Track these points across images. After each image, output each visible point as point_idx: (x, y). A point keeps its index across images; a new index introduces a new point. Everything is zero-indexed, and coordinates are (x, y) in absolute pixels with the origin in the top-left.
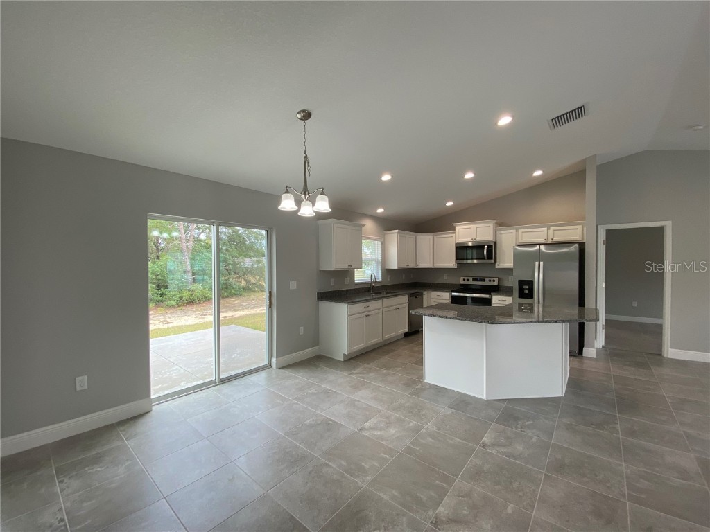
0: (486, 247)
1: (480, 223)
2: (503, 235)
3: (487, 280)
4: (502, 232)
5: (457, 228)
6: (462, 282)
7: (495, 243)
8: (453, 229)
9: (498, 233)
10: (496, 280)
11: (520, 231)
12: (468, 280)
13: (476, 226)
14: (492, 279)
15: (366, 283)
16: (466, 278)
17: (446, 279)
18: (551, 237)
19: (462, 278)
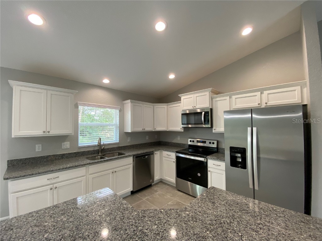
0: (203, 113)
1: (199, 93)
2: (219, 102)
3: (208, 142)
4: (218, 99)
5: (182, 98)
6: (189, 143)
7: (211, 110)
8: (179, 99)
9: (214, 100)
10: (215, 142)
11: (234, 97)
12: (193, 141)
13: (196, 95)
14: (212, 142)
15: (95, 146)
16: (192, 140)
17: (178, 140)
18: (264, 101)
19: (189, 140)
